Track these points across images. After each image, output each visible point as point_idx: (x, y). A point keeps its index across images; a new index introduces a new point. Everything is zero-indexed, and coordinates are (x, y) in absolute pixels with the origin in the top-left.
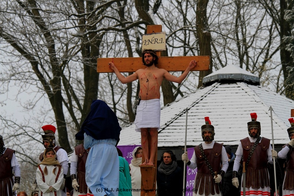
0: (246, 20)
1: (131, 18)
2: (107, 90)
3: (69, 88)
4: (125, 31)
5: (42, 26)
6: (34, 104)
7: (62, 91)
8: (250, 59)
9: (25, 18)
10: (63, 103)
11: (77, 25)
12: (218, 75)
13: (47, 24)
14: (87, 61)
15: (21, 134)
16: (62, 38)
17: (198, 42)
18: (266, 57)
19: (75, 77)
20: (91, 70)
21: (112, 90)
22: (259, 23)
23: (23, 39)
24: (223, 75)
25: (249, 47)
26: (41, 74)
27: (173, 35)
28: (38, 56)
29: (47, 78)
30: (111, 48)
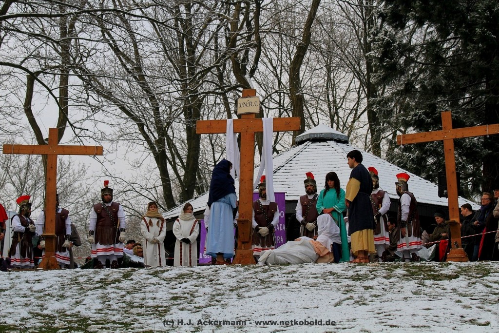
0: (336, 82)
1: (230, 82)
2: (209, 150)
3: (172, 147)
4: (224, 94)
5: (147, 90)
6: (141, 162)
7: (166, 151)
8: (340, 118)
9: (132, 84)
10: (167, 161)
11: (180, 89)
12: (309, 134)
13: (152, 88)
14: (189, 122)
15: (130, 190)
16: (166, 101)
17: (292, 103)
18: (355, 117)
19: (179, 137)
20: (193, 131)
21: (213, 149)
22: (348, 86)
23: (130, 102)
24: (314, 134)
25: (339, 108)
26: (147, 135)
27: (269, 98)
28: (144, 118)
29: (153, 138)
30: (212, 110)
